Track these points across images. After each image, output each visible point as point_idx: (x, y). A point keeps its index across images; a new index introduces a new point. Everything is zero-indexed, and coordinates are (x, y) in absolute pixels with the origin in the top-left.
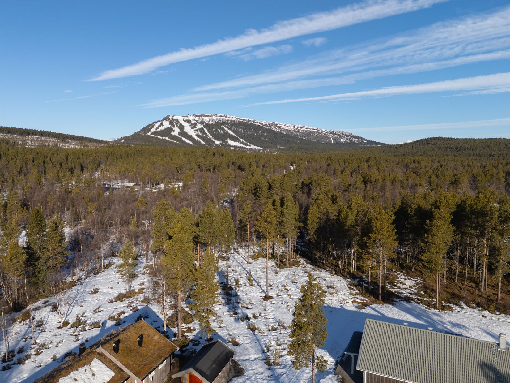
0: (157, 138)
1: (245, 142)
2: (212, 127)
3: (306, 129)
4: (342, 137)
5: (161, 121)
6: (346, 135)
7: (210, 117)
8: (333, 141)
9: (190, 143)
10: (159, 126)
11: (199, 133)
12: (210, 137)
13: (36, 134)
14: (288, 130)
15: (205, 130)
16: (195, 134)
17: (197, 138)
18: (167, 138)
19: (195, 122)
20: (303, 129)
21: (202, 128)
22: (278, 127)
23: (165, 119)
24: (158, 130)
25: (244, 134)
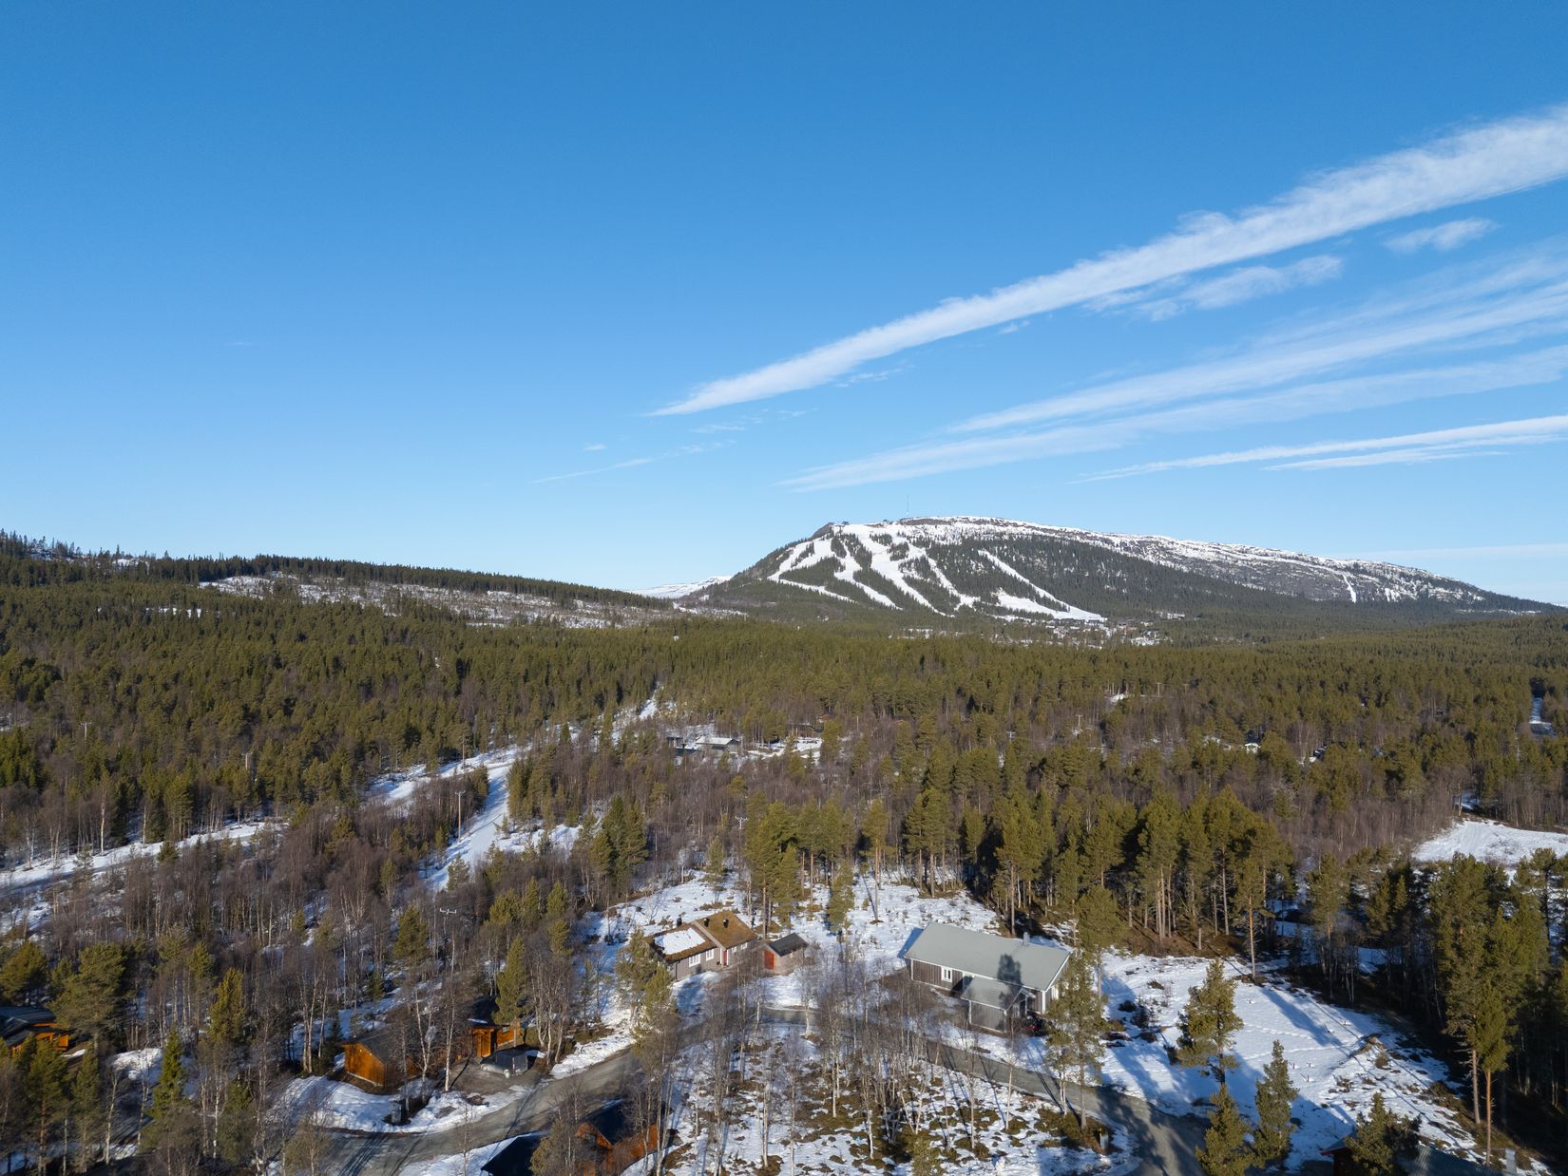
0: (796, 587)
1: (1052, 598)
2: (952, 554)
3: (1258, 557)
4: (1389, 583)
5: (810, 540)
6: (1402, 575)
7: (948, 526)
8: (1358, 596)
9: (886, 601)
10: (804, 555)
11: (913, 572)
12: (946, 583)
14: (1196, 561)
15: (932, 563)
16: (902, 575)
17: (906, 589)
18: (822, 590)
19: (904, 540)
20: (1249, 557)
21: (923, 559)
22: (1163, 549)
23: (819, 534)
24: (800, 566)
25: (1051, 573)
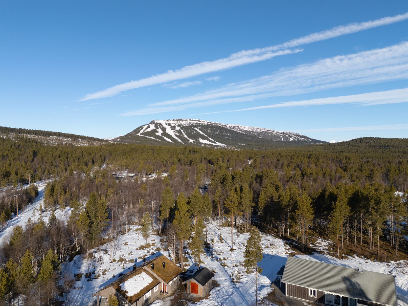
0: (145, 137)
1: (213, 140)
2: (187, 129)
3: (261, 130)
4: (291, 137)
5: (149, 124)
6: (294, 135)
7: (186, 121)
8: (284, 140)
9: (170, 141)
10: (147, 128)
11: (177, 133)
12: (186, 136)
13: (55, 136)
14: (247, 131)
15: (182, 131)
16: (174, 134)
17: (175, 138)
18: (152, 138)
19: (174, 125)
20: (259, 130)
21: (180, 130)
22: (239, 128)
23: (151, 123)
24: (146, 131)
25: (212, 134)
